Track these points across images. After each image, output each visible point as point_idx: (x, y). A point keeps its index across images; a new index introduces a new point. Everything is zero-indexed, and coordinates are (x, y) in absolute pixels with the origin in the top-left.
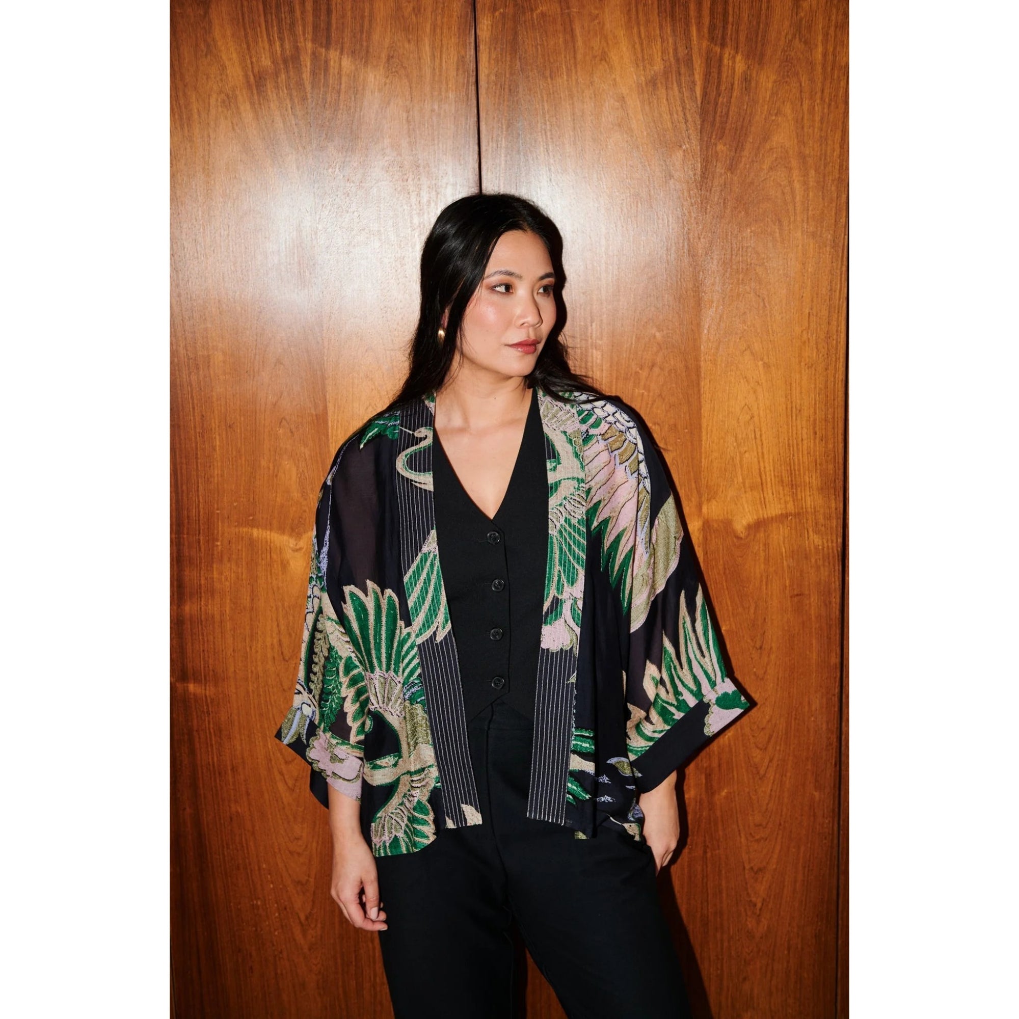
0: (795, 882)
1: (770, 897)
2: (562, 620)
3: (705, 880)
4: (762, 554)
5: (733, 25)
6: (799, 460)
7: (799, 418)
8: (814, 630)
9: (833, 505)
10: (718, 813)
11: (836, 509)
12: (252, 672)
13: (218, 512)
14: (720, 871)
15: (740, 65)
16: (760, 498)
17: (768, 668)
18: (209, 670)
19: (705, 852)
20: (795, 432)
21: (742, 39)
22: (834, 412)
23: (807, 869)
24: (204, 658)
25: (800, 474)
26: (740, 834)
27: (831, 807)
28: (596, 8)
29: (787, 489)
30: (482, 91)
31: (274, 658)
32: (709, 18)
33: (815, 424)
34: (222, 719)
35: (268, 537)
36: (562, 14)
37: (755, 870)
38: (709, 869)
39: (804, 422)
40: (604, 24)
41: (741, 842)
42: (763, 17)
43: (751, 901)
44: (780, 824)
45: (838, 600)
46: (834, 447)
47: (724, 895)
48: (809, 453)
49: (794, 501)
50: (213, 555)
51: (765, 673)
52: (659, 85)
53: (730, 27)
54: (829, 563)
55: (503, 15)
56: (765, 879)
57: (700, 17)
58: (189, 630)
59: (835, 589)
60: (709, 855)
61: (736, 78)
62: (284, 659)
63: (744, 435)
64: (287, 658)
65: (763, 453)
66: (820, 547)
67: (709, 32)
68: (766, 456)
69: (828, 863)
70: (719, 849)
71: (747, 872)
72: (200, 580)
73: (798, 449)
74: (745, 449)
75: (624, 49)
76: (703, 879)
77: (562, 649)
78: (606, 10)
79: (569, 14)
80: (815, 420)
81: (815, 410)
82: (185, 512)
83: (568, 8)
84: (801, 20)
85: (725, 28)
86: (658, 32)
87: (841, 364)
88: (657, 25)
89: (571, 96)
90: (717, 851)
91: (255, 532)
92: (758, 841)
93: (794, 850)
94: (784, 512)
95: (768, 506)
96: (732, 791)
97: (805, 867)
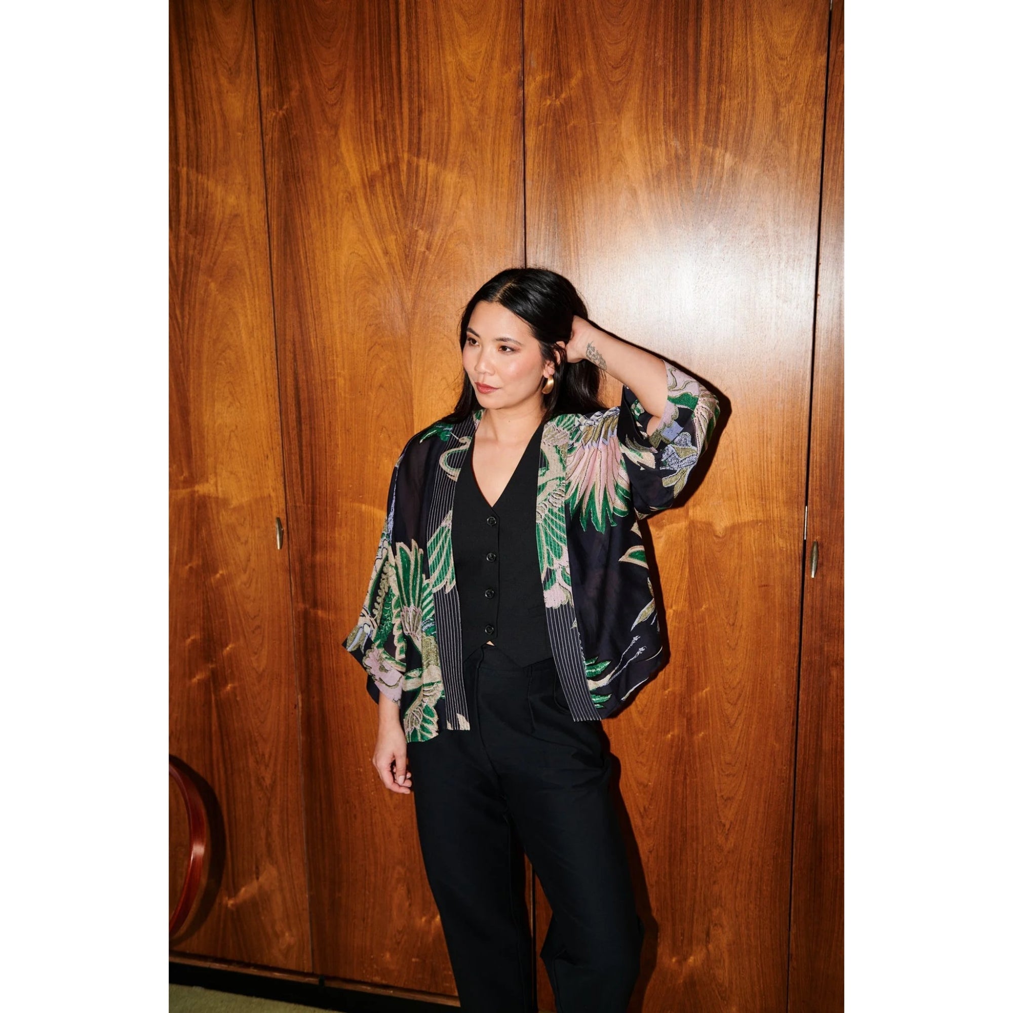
3: (685, 801)
4: (736, 551)
5: (723, 130)
6: (768, 478)
7: (769, 446)
8: (777, 614)
9: (796, 516)
10: (697, 750)
11: (798, 520)
13: (339, 491)
14: (697, 795)
15: (729, 160)
16: (736, 506)
17: (739, 641)
18: (331, 603)
19: (685, 778)
20: (765, 456)
21: (731, 140)
22: (799, 441)
23: (767, 804)
25: (769, 489)
26: (713, 768)
27: (789, 756)
28: (615, 121)
29: (757, 501)
30: (528, 186)
32: (704, 125)
33: (782, 450)
34: (340, 637)
35: (372, 511)
36: (589, 126)
37: (725, 798)
39: (773, 449)
40: (621, 133)
42: (748, 122)
43: (721, 822)
45: (799, 593)
48: (777, 474)
49: (763, 511)
50: (335, 521)
51: (737, 644)
52: (663, 180)
53: (721, 131)
54: (791, 562)
55: (545, 128)
56: (733, 806)
57: (696, 125)
59: (796, 583)
60: (688, 781)
61: (725, 173)
63: (724, 457)
65: (739, 472)
66: (784, 549)
67: (704, 136)
68: (741, 474)
69: (785, 801)
70: (696, 778)
71: (718, 798)
73: (768, 470)
74: (725, 467)
75: (636, 152)
76: (683, 799)
77: (561, 605)
78: (623, 122)
79: (594, 126)
80: (783, 447)
81: (783, 438)
82: (318, 490)
83: (594, 121)
84: (780, 123)
85: (717, 132)
86: (663, 138)
87: (805, 403)
88: (662, 132)
89: (594, 189)
90: (695, 780)
91: (364, 507)
92: (728, 775)
94: (755, 519)
95: (742, 513)
96: (707, 733)
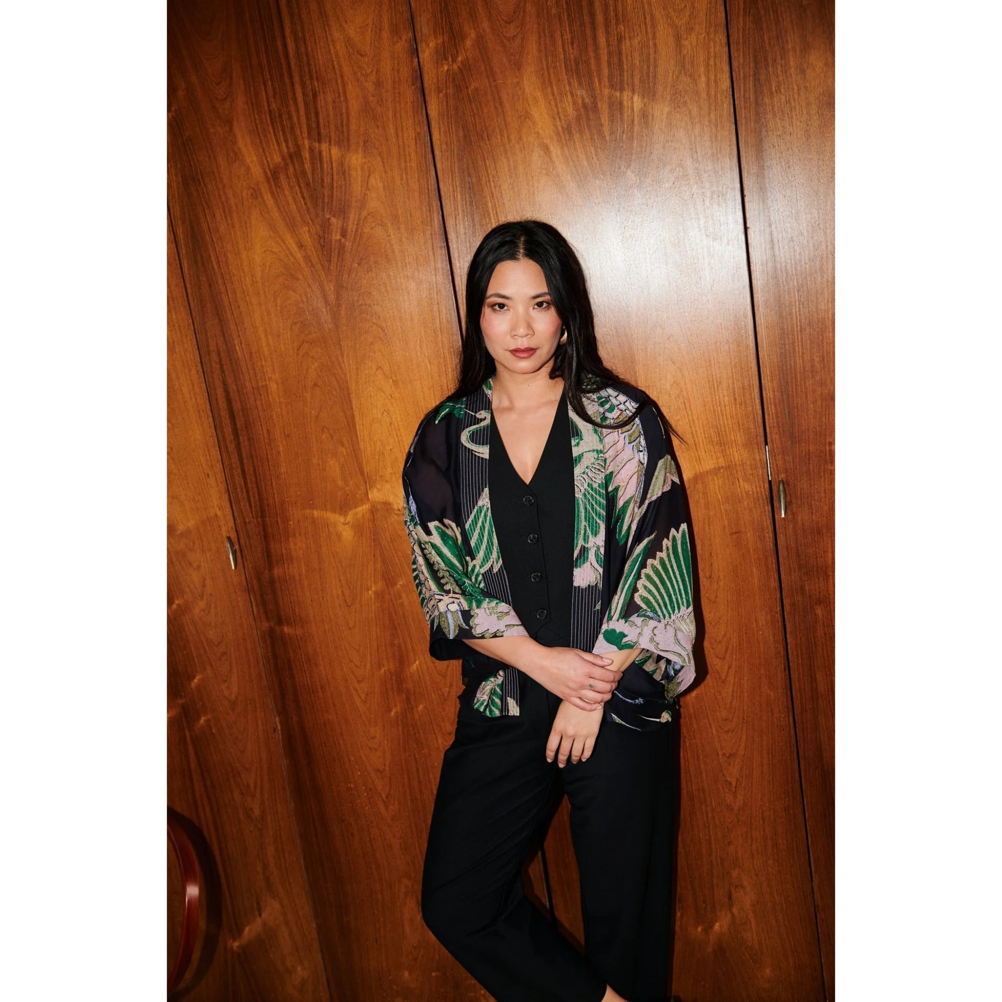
0: (762, 765)
1: (742, 777)
2: (589, 563)
4: (702, 501)
5: (628, 71)
6: (724, 423)
7: (720, 389)
8: (753, 560)
9: (758, 457)
10: (691, 710)
11: (760, 460)
12: (326, 616)
13: (287, 499)
14: (698, 757)
15: (638, 102)
16: (695, 456)
17: (718, 593)
18: (296, 617)
20: (718, 400)
21: (637, 81)
22: (749, 380)
23: (770, 755)
24: (292, 607)
25: (726, 434)
26: (711, 727)
27: (785, 704)
28: (517, 77)
29: (717, 447)
30: (438, 158)
31: (340, 605)
32: (607, 69)
33: (734, 392)
34: (310, 651)
35: (325, 516)
36: (490, 87)
37: (727, 755)
38: (689, 754)
39: (725, 392)
40: (524, 89)
41: (712, 734)
42: (652, 60)
43: (727, 780)
44: (744, 719)
45: (771, 535)
46: (753, 409)
47: (704, 776)
48: (732, 417)
49: (723, 457)
50: (288, 531)
51: (716, 597)
52: (574, 131)
53: (625, 74)
54: (760, 505)
55: (446, 95)
56: (736, 763)
57: (599, 70)
58: (279, 588)
59: (767, 526)
60: (687, 744)
61: (636, 116)
62: (347, 606)
63: (676, 407)
64: (349, 604)
65: (693, 421)
66: (750, 493)
67: (609, 81)
68: (696, 422)
69: (788, 750)
70: (695, 739)
71: (720, 757)
72: (282, 550)
73: (722, 414)
74: (678, 417)
75: (543, 106)
77: (589, 585)
78: (525, 78)
79: (496, 86)
80: (734, 389)
81: (733, 380)
82: (266, 502)
83: (495, 81)
84: (684, 57)
85: (621, 75)
86: (568, 88)
88: (566, 82)
89: (506, 152)
90: (694, 741)
91: (315, 513)
92: (727, 732)
93: (758, 739)
94: (717, 466)
95: (702, 462)
97: (769, 753)
